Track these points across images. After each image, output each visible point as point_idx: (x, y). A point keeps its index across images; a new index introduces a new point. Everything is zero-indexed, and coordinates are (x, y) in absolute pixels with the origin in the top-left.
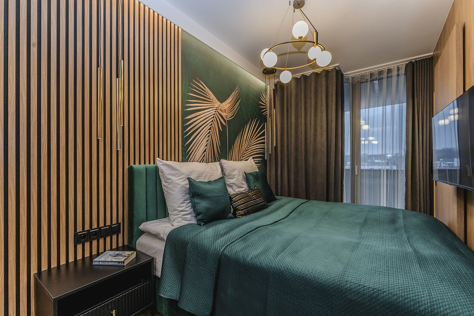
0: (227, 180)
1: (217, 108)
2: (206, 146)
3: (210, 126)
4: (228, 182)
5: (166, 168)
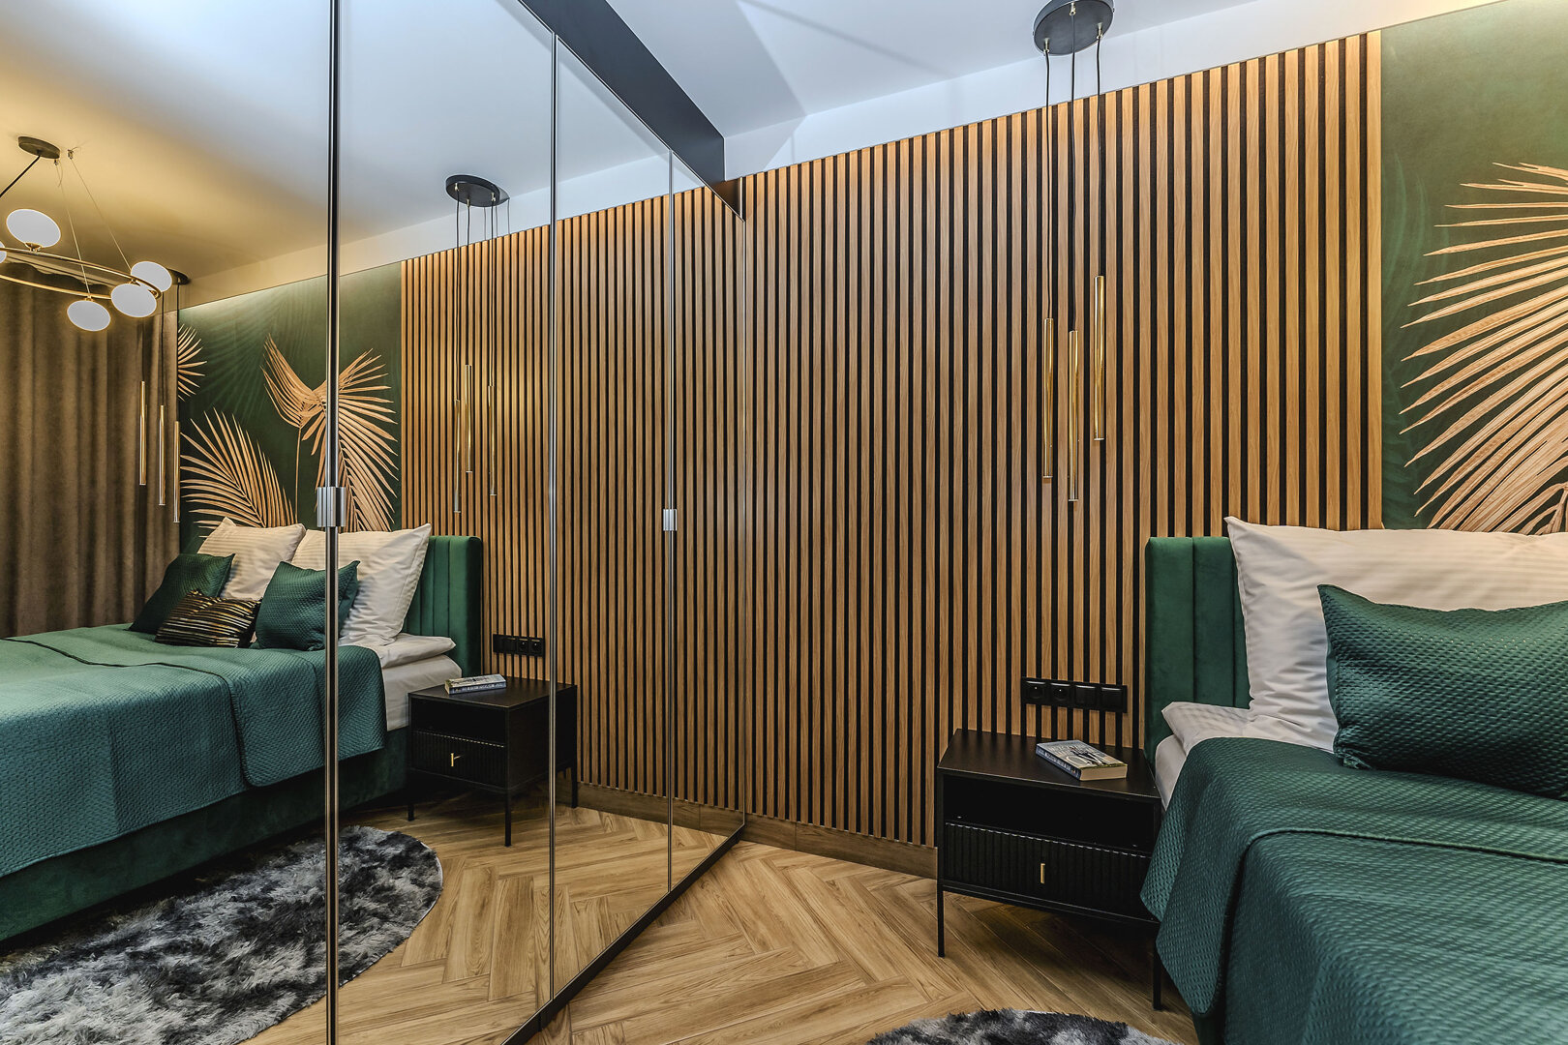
5: (1255, 547)
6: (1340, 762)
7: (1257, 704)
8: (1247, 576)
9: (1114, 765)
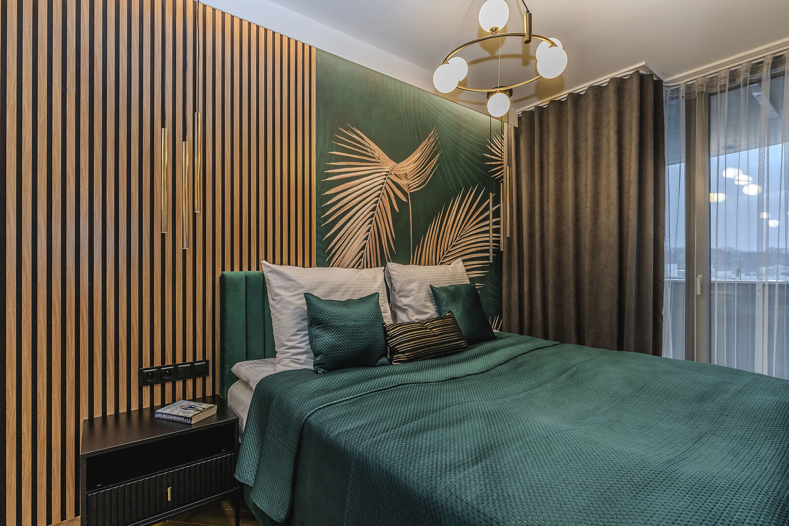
0: (398, 299)
1: (388, 172)
2: (366, 239)
3: (375, 205)
4: (398, 303)
5: (276, 277)
6: (316, 372)
7: (279, 354)
8: (273, 291)
9: (210, 408)
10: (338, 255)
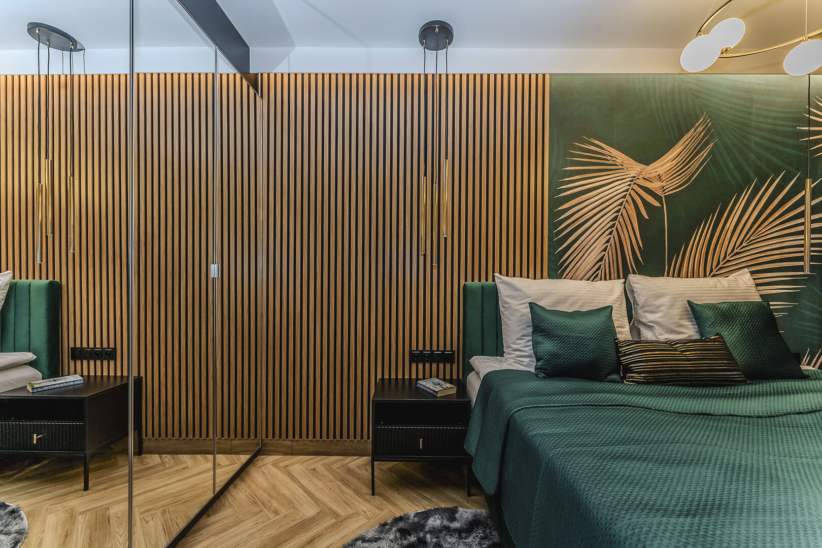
1: (634, 177)
2: (605, 250)
3: (616, 214)
5: (506, 286)
6: (537, 376)
7: (506, 354)
8: (503, 299)
9: (451, 388)
10: (571, 268)
